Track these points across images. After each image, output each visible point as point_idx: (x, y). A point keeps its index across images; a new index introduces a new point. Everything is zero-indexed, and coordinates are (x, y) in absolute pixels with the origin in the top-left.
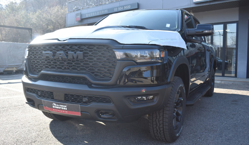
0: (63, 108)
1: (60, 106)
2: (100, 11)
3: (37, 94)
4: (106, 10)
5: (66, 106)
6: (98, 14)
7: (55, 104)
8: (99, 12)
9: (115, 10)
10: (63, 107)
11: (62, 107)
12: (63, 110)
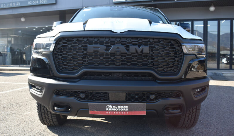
0: (122, 110)
1: (118, 108)
2: (11, 3)
3: (78, 97)
4: (18, 3)
5: (127, 107)
6: (7, 6)
7: (111, 106)
8: (9, 4)
9: (29, 4)
10: (123, 108)
11: (121, 108)
12: (123, 111)
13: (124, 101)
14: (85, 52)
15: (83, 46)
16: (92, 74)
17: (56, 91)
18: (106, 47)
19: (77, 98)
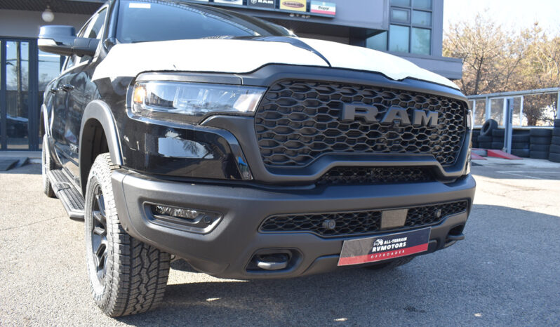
0: (397, 246)
1: (391, 244)
3: (319, 229)
5: (405, 239)
7: (381, 242)
11: (396, 243)
12: (398, 249)
13: (402, 227)
14: (335, 119)
15: (331, 105)
16: (348, 170)
17: (269, 220)
18: (379, 111)
19: (317, 232)
